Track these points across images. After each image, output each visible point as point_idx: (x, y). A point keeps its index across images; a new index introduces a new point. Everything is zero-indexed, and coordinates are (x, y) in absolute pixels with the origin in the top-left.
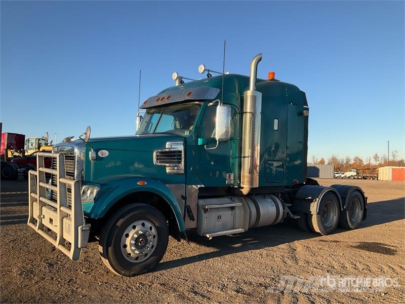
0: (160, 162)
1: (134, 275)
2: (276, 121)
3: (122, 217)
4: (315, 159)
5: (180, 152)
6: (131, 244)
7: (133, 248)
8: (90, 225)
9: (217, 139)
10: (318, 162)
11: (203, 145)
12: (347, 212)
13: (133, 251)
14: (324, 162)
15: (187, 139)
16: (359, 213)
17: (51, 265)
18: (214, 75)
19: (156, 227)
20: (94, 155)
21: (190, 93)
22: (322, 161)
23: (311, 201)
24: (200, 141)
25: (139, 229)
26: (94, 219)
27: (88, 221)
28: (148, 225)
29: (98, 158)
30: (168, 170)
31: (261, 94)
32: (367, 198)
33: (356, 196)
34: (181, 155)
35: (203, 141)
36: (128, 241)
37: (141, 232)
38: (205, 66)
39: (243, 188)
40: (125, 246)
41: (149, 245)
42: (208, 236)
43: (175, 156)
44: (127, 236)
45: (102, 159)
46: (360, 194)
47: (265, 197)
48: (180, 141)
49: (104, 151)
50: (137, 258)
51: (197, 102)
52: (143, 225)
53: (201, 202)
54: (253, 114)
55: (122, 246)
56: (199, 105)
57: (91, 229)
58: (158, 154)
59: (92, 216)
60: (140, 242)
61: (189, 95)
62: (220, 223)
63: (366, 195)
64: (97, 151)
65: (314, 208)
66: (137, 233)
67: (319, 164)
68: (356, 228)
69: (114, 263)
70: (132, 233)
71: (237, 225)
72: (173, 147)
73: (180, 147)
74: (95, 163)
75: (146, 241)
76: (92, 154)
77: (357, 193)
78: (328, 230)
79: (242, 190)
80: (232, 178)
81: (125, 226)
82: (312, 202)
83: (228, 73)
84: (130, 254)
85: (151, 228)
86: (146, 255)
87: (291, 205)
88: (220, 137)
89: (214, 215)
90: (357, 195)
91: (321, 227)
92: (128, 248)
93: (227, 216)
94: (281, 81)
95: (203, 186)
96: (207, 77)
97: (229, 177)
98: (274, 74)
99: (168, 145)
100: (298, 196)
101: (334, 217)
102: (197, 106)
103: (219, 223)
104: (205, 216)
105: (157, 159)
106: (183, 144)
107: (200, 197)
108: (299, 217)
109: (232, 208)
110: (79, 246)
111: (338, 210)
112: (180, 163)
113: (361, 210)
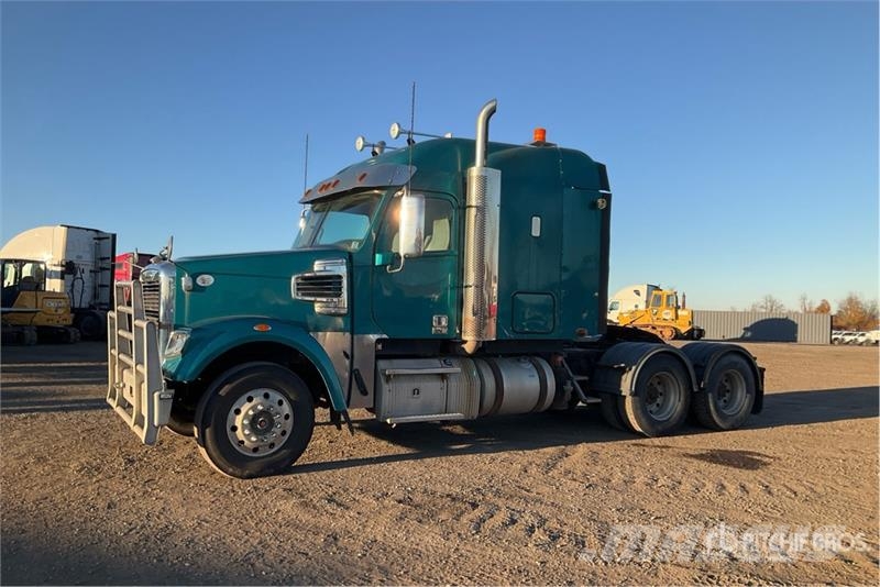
0: (303, 295)
1: (250, 477)
2: (536, 221)
3: (227, 382)
4: (807, 302)
5: (340, 277)
6: (244, 426)
7: (247, 432)
8: (173, 391)
9: (402, 255)
10: (814, 309)
11: (383, 266)
12: (710, 395)
13: (247, 436)
14: (829, 309)
15: (354, 256)
16: (742, 399)
17: (131, 462)
18: (418, 140)
19: (290, 401)
20: (190, 284)
21: (365, 175)
22: (823, 305)
23: (623, 371)
24: (379, 259)
25: (258, 402)
26: (181, 383)
27: (170, 385)
28: (275, 396)
29: (196, 288)
30: (318, 308)
31: (500, 172)
32: (762, 370)
33: (734, 365)
34: (340, 283)
35: (383, 259)
36: (239, 421)
37: (260, 407)
38: (399, 126)
39: (465, 342)
40: (234, 429)
41: (277, 430)
42: (388, 421)
43: (330, 284)
44: (238, 412)
45: (203, 289)
46: (744, 362)
47: (519, 360)
48: (341, 258)
49: (206, 276)
50: (255, 450)
51: (376, 192)
52: (266, 396)
53: (382, 364)
54: (481, 210)
55: (228, 429)
56: (379, 196)
57: (175, 398)
58: (300, 281)
59: (179, 378)
60: (259, 423)
61: (361, 179)
62: (419, 401)
63: (759, 364)
64: (194, 277)
65: (627, 383)
66: (253, 408)
67: (816, 312)
68: (734, 428)
69: (214, 454)
70: (246, 408)
71: (452, 406)
72: (328, 268)
73: (341, 270)
74: (191, 296)
75: (272, 424)
76: (185, 281)
77: (735, 358)
78: (660, 428)
79: (465, 346)
80: (444, 323)
81: (234, 396)
82: (623, 374)
83: (449, 136)
84: (242, 442)
85: (280, 403)
86: (272, 446)
87: (586, 378)
88: (406, 252)
89: (406, 388)
90: (736, 363)
91: (643, 420)
92: (239, 433)
93: (432, 390)
94: (559, 146)
95: (385, 336)
96: (407, 145)
97: (440, 323)
98: (544, 132)
99: (318, 266)
100: (603, 362)
101: (675, 404)
102: (376, 199)
103: (416, 402)
104: (386, 387)
105: (298, 289)
106: (347, 264)
107: (379, 356)
108: (600, 400)
109: (443, 377)
110: (156, 423)
111: (686, 390)
112: (339, 295)
113: (748, 392)
